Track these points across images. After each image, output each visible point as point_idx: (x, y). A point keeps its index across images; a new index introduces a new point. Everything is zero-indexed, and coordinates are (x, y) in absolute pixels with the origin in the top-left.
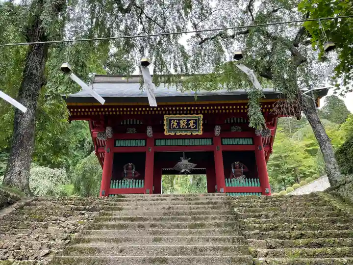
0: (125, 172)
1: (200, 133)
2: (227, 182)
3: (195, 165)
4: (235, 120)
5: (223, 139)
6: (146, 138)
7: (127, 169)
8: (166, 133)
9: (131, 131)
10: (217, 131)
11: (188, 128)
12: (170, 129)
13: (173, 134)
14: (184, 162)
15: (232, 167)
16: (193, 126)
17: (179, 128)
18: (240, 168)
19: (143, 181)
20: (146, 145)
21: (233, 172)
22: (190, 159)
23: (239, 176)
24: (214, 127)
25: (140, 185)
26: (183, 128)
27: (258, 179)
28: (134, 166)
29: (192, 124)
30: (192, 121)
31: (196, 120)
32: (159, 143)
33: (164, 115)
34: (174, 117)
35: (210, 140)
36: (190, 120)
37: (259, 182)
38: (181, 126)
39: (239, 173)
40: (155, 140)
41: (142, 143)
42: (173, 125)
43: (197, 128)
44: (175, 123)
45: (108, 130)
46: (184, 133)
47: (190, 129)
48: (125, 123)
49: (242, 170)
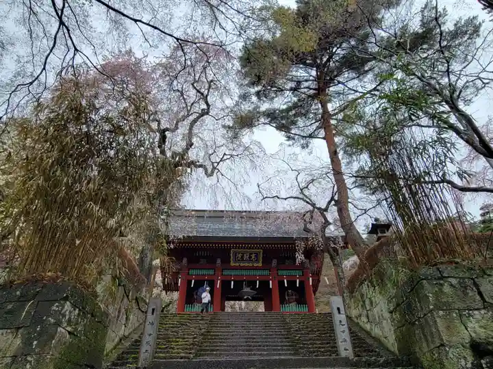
1: (260, 265)
2: (281, 308)
3: (255, 293)
4: (288, 254)
5: (279, 271)
6: (215, 268)
8: (232, 264)
9: (203, 261)
10: (274, 262)
11: (250, 260)
12: (235, 260)
13: (237, 264)
14: (247, 290)
15: (286, 295)
16: (254, 259)
17: (243, 260)
18: (292, 295)
19: (212, 305)
20: (214, 274)
21: (287, 299)
22: (251, 287)
23: (292, 302)
24: (272, 260)
26: (246, 261)
27: (306, 306)
29: (253, 257)
30: (254, 255)
31: (257, 254)
32: (226, 273)
33: (231, 249)
34: (239, 251)
35: (268, 271)
36: (252, 254)
37: (307, 308)
38: (245, 259)
39: (291, 300)
40: (223, 269)
41: (211, 272)
42: (238, 257)
43: (257, 261)
44: (240, 256)
45: (185, 260)
46: (247, 265)
47: (252, 261)
48: (197, 255)
49: (294, 297)
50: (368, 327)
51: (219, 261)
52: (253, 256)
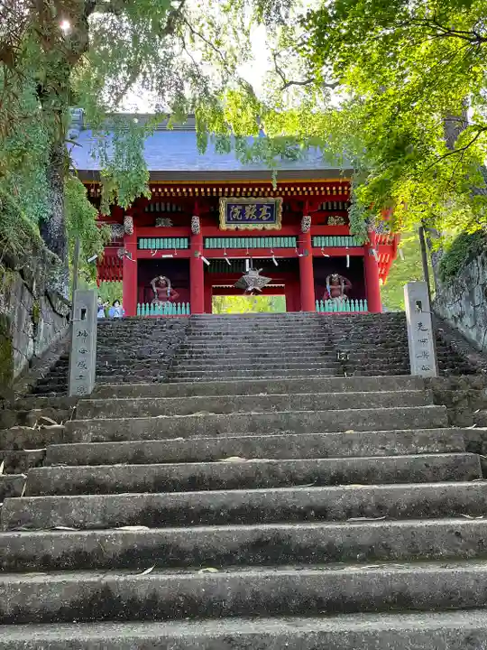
0: (155, 291)
1: (277, 226)
2: (318, 305)
3: (269, 280)
4: (335, 205)
5: (315, 238)
6: (190, 235)
7: (157, 285)
9: (163, 223)
10: (307, 221)
11: (258, 219)
12: (229, 219)
13: (233, 227)
14: (253, 276)
15: (328, 283)
16: (267, 216)
17: (244, 218)
18: (340, 283)
19: (188, 303)
20: (189, 247)
21: (329, 291)
22: (261, 269)
23: (338, 296)
24: (301, 218)
25: (184, 310)
26: (249, 220)
27: (365, 301)
28: (169, 281)
29: (264, 212)
30: (265, 207)
31: (272, 206)
32: (211, 243)
33: (221, 197)
34: (235, 201)
35: (294, 239)
36: (262, 206)
37: (366, 305)
38: (247, 216)
39: (337, 292)
40: (205, 238)
41: (183, 243)
42: (233, 213)
43: (272, 219)
44: (237, 211)
45: (129, 221)
46: (251, 227)
47: (261, 219)
48: (152, 210)
49: (343, 286)
50: (473, 334)
51: (196, 221)
52: (264, 210)
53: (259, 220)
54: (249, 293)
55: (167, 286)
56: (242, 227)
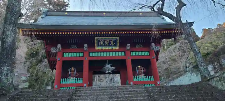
0: (70, 73)
1: (117, 48)
2: (134, 78)
3: (114, 68)
4: (139, 40)
5: (132, 52)
6: (83, 52)
7: (71, 71)
9: (73, 47)
12: (99, 45)
13: (100, 48)
14: (108, 66)
15: (137, 69)
16: (113, 44)
17: (104, 45)
18: (142, 70)
19: (82, 78)
20: (83, 56)
21: (137, 72)
22: (111, 64)
23: (141, 74)
24: (127, 45)
25: (80, 81)
26: (106, 46)
27: (153, 76)
28: (75, 69)
31: (115, 40)
32: (92, 54)
33: (95, 37)
34: (101, 39)
35: (124, 53)
36: (111, 40)
37: (153, 78)
38: (106, 44)
39: (141, 73)
40: (89, 53)
41: (81, 55)
42: (100, 43)
43: (115, 45)
44: (102, 42)
45: (59, 46)
46: (107, 48)
47: (111, 45)
48: (69, 42)
49: (143, 71)
51: (86, 46)
52: (112, 42)
53: (111, 46)
54: (107, 74)
55: (74, 71)
56: (104, 48)
